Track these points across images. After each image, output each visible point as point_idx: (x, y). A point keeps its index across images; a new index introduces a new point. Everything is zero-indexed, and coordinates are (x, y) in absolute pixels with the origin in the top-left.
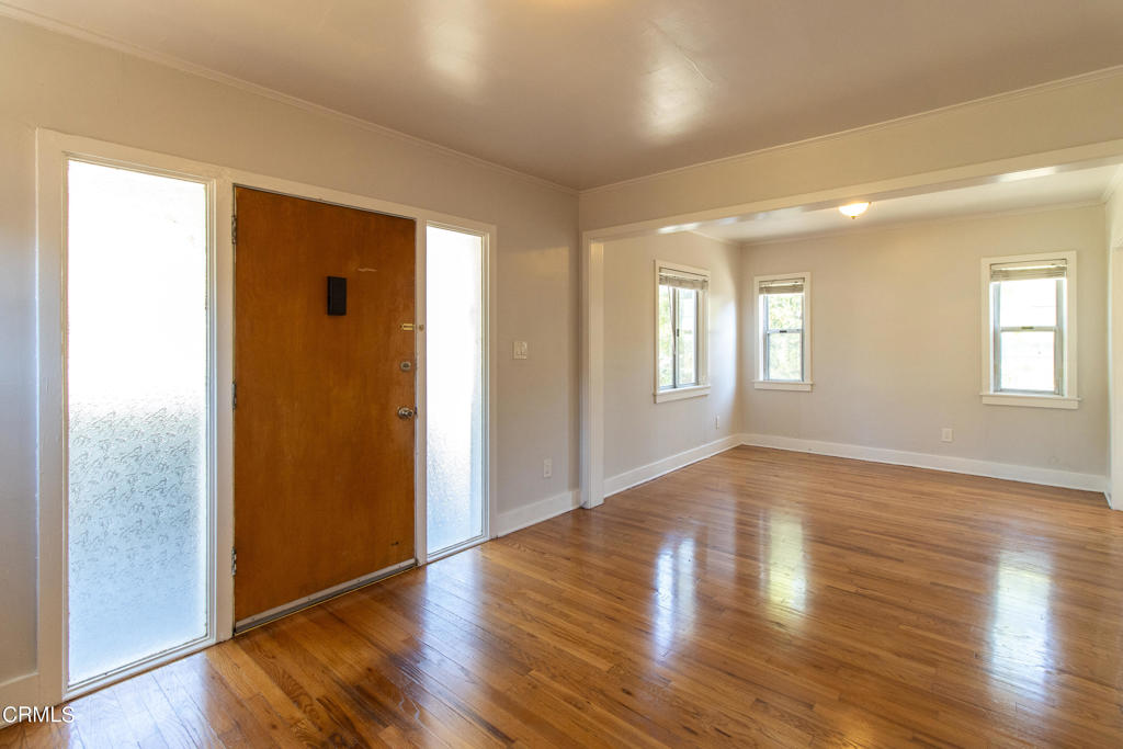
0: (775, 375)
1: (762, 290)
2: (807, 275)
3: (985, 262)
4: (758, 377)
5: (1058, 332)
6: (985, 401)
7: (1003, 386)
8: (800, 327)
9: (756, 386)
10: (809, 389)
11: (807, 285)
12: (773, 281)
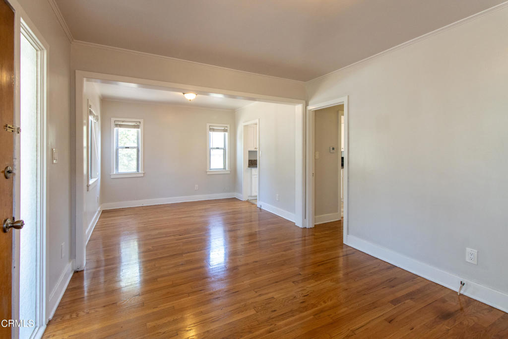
0: (122, 170)
1: (117, 125)
2: (142, 121)
3: (208, 125)
4: (114, 172)
5: (224, 149)
6: (208, 173)
7: (211, 168)
8: (136, 146)
9: (112, 177)
10: (142, 175)
11: (142, 125)
12: (123, 121)
